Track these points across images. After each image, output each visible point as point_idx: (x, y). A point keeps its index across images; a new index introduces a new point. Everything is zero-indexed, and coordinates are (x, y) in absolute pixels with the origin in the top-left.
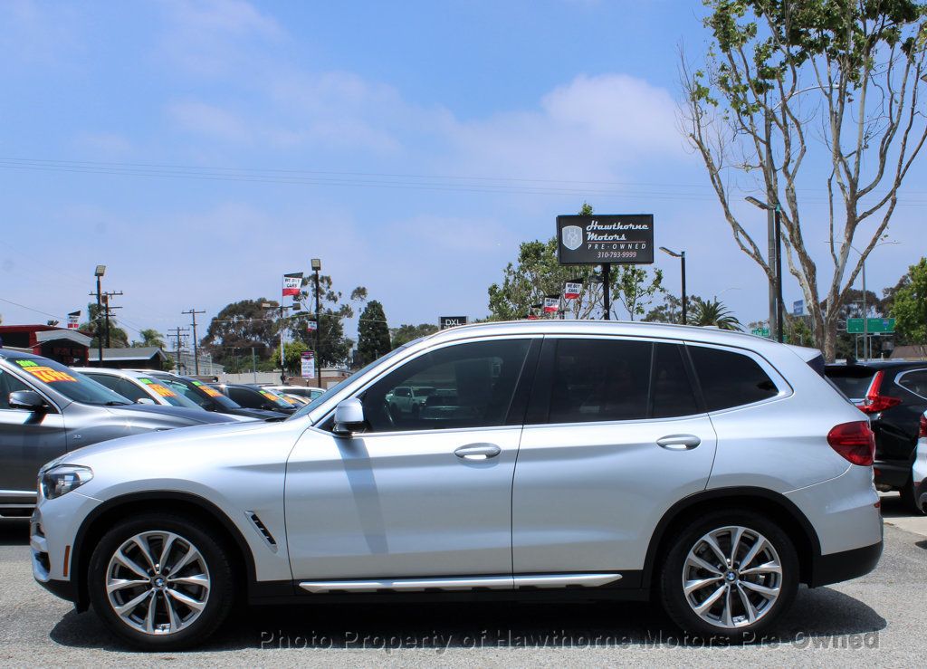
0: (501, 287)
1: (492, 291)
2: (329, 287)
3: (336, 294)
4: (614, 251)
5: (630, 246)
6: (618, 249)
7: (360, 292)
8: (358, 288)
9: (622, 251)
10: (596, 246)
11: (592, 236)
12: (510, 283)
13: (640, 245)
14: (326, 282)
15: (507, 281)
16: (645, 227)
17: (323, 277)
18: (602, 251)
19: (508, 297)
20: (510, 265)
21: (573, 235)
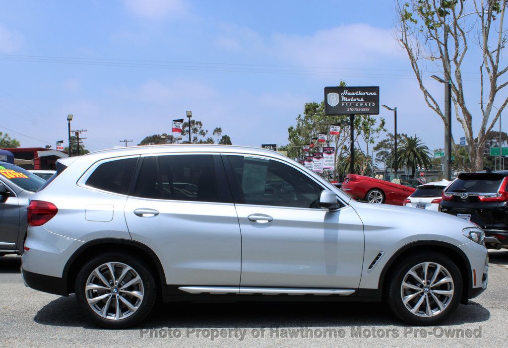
0: (295, 128)
1: (290, 130)
2: (201, 128)
3: (205, 131)
4: (357, 107)
5: (366, 105)
6: (359, 106)
7: (218, 130)
8: (217, 128)
9: (361, 107)
10: (347, 105)
11: (344, 99)
12: (300, 126)
13: (371, 104)
14: (199, 124)
15: (299, 124)
16: (374, 94)
17: (197, 122)
18: (350, 107)
19: (299, 134)
20: (300, 116)
21: (333, 98)
